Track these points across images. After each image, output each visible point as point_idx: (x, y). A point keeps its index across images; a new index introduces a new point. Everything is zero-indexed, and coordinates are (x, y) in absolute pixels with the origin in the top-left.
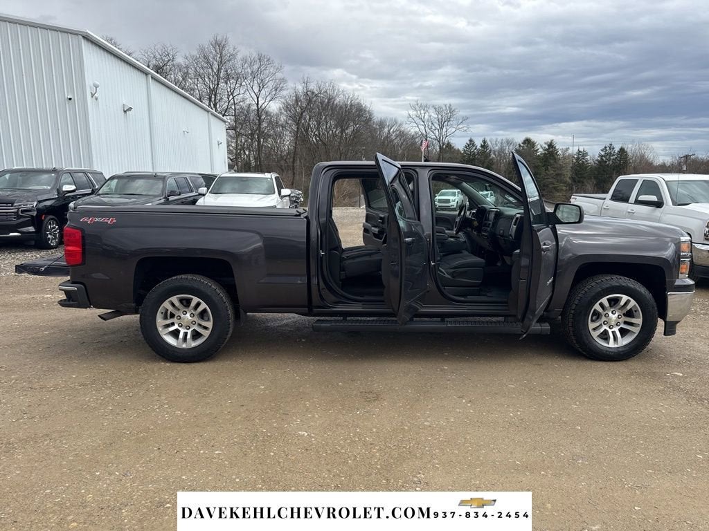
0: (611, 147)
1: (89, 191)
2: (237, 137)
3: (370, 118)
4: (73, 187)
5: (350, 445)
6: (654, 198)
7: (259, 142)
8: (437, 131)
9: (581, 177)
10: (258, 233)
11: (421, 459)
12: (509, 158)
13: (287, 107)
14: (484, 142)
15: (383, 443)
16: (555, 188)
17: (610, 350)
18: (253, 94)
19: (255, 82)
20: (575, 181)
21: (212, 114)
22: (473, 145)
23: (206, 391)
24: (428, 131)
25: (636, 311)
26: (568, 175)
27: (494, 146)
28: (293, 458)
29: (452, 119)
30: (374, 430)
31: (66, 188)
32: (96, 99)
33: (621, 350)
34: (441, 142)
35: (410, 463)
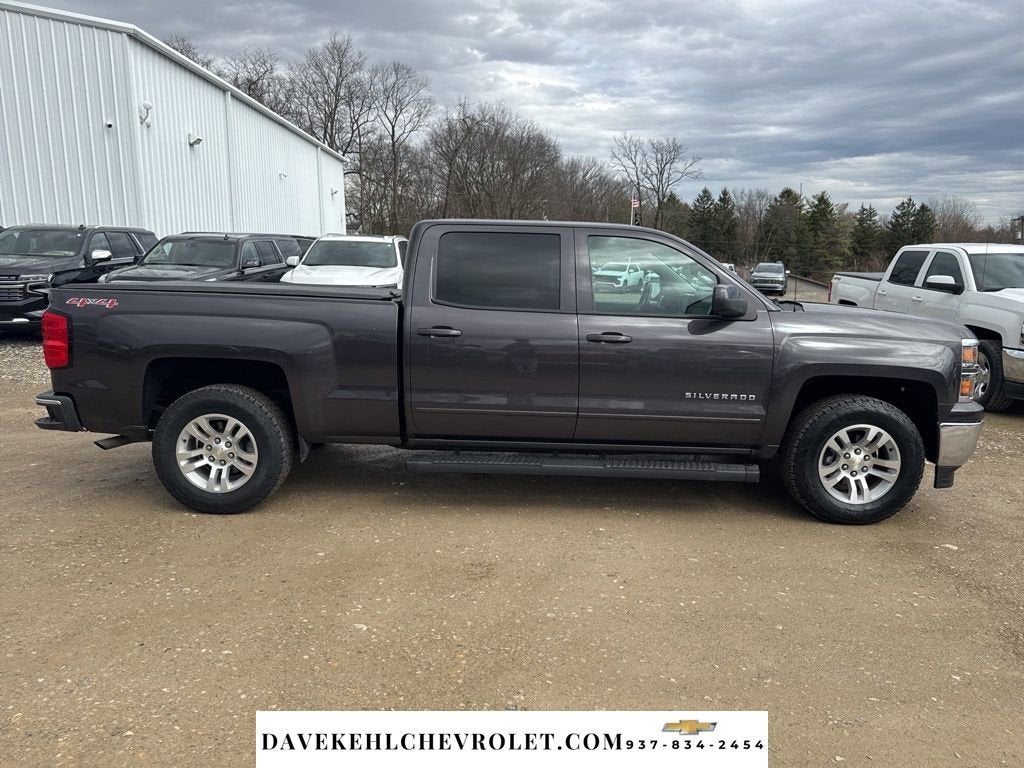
0: (910, 203)
1: (130, 259)
2: (363, 183)
3: (556, 157)
4: (106, 254)
5: (425, 647)
6: (949, 280)
7: (395, 191)
8: (654, 176)
9: (866, 248)
10: (324, 324)
11: (527, 670)
12: (760, 218)
13: (436, 140)
14: (725, 193)
15: (477, 644)
16: (827, 263)
17: (852, 508)
18: (386, 122)
19: (390, 104)
20: (856, 253)
21: (323, 150)
22: (709, 199)
23: (237, 558)
24: (641, 176)
25: (891, 450)
26: (846, 243)
27: (739, 201)
28: (336, 664)
29: (677, 160)
30: (469, 623)
31: (97, 254)
32: (148, 126)
33: (868, 508)
34: (661, 193)
35: (510, 677)
